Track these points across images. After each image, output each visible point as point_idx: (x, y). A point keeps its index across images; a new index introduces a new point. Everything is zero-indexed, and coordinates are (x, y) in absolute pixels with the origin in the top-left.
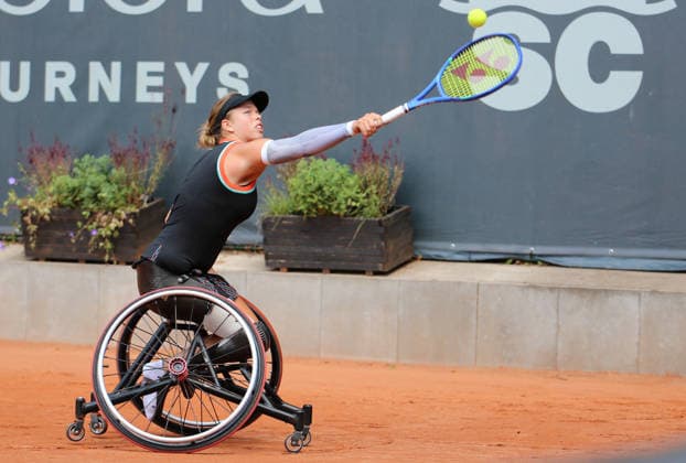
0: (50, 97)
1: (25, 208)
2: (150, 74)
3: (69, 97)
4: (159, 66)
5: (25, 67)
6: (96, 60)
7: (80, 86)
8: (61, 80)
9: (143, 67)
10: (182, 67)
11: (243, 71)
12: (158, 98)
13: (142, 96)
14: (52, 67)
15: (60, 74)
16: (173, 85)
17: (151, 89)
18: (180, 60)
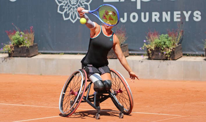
0: (153, 21)
1: (148, 47)
2: (177, 14)
3: (158, 20)
4: (179, 12)
5: (147, 14)
6: (164, 11)
7: (161, 18)
8: (156, 17)
9: (175, 13)
10: (185, 12)
11: (199, 13)
12: (179, 20)
13: (175, 20)
14: (154, 14)
15: (156, 15)
16: (183, 17)
17: (177, 18)
18: (184, 11)
